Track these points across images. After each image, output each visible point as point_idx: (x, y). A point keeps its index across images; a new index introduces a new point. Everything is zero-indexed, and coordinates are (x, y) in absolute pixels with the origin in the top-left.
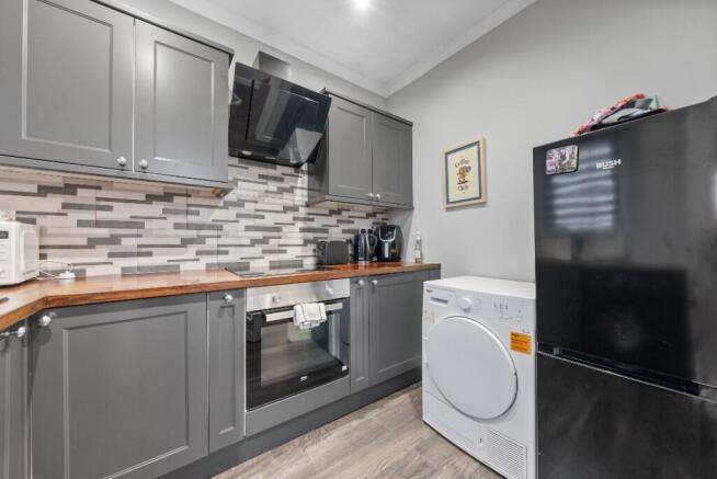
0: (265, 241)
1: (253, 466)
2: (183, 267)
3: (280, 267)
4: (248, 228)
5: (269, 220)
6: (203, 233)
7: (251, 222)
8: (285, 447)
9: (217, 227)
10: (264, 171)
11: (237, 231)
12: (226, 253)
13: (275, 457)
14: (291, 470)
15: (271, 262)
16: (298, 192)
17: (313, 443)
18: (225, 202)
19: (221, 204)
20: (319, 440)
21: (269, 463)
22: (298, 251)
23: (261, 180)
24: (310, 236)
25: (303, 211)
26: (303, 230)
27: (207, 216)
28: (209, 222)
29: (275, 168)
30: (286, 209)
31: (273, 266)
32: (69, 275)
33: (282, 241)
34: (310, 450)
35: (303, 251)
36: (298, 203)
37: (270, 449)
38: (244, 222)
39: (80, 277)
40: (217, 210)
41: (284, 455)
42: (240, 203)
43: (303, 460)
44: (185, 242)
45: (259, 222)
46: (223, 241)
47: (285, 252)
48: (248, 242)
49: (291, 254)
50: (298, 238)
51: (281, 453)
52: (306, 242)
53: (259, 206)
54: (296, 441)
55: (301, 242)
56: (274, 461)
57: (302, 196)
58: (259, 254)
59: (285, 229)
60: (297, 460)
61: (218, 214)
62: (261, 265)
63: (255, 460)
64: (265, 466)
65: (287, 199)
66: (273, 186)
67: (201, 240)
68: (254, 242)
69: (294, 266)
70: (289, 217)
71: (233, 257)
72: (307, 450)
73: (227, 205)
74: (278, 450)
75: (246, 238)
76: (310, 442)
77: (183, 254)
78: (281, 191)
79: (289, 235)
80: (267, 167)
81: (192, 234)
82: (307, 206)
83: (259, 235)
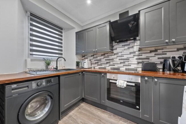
0: (124, 62)
1: (108, 113)
2: (107, 68)
3: (128, 70)
4: (119, 60)
5: (125, 57)
6: (110, 61)
7: (120, 58)
8: (117, 116)
9: (112, 60)
10: (124, 44)
11: (117, 60)
12: (114, 65)
13: (113, 116)
14: (113, 121)
15: (126, 68)
16: (135, 47)
17: (123, 121)
18: (114, 54)
19: (113, 54)
20: (125, 122)
21: (111, 115)
22: (136, 66)
23: (123, 46)
24: (141, 61)
25: (137, 53)
26: (137, 59)
27: (111, 57)
28: (111, 59)
29: (127, 42)
30: (131, 53)
31: (126, 69)
32: (93, 68)
33: (129, 63)
34: (121, 122)
35: (137, 66)
36: (135, 51)
37: (114, 114)
38: (119, 58)
39: (94, 68)
40: (113, 56)
41: (115, 117)
42: (117, 54)
43: (117, 122)
44: (107, 63)
45: (122, 58)
46: (114, 63)
47: (130, 66)
48: (119, 63)
49: (133, 67)
50: (135, 62)
51: (115, 116)
52: (138, 63)
53: (122, 54)
54: (120, 117)
55: (137, 63)
56: (112, 116)
57: (137, 48)
58: (122, 66)
59: (130, 59)
60: (116, 120)
61: (113, 57)
62: (123, 69)
63: (110, 113)
64: (110, 115)
65: (131, 50)
66: (126, 47)
67: (109, 63)
68: (121, 63)
69: (134, 70)
70: (132, 55)
71: (116, 66)
72: (120, 121)
73: (115, 54)
74: (115, 115)
75: (119, 62)
76: (123, 120)
77: (107, 65)
78: (129, 48)
79: (132, 61)
80: (125, 43)
81: (108, 61)
82: (139, 51)
83: (122, 61)
